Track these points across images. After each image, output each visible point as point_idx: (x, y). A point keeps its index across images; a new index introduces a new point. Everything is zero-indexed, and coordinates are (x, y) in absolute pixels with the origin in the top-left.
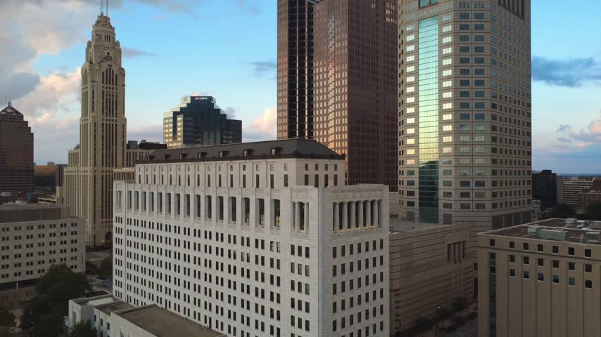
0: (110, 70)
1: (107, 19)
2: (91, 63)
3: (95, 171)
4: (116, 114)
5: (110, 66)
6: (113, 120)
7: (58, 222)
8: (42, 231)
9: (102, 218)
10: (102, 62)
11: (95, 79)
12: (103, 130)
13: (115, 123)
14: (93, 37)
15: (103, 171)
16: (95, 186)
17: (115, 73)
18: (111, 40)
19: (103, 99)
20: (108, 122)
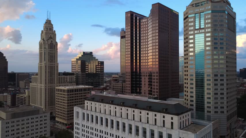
0: (52, 44)
1: (50, 21)
2: (44, 40)
3: (46, 86)
4: (54, 62)
5: (52, 41)
6: (53, 64)
7: (39, 116)
8: (33, 121)
9: (49, 106)
10: (48, 40)
11: (45, 47)
12: (49, 69)
13: (54, 65)
14: (44, 29)
15: (49, 86)
16: (46, 93)
17: (54, 44)
18: (52, 30)
19: (49, 56)
20: (51, 65)
